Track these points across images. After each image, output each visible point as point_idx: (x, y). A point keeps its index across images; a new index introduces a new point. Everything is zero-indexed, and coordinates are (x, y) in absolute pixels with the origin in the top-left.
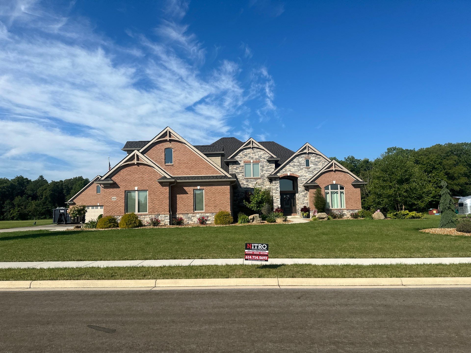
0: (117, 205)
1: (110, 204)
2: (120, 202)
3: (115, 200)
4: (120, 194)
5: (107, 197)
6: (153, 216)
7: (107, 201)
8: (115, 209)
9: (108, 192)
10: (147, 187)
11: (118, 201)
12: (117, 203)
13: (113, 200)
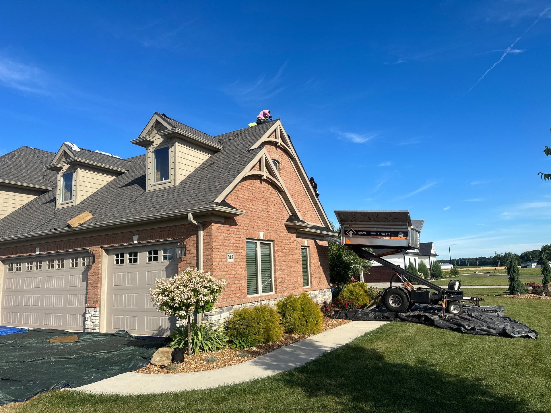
0: (236, 276)
1: (224, 271)
2: (239, 267)
3: (232, 260)
4: (241, 245)
5: (218, 253)
7: (220, 263)
8: (233, 286)
9: (220, 237)
10: (274, 235)
11: (236, 263)
12: (236, 269)
13: (230, 260)
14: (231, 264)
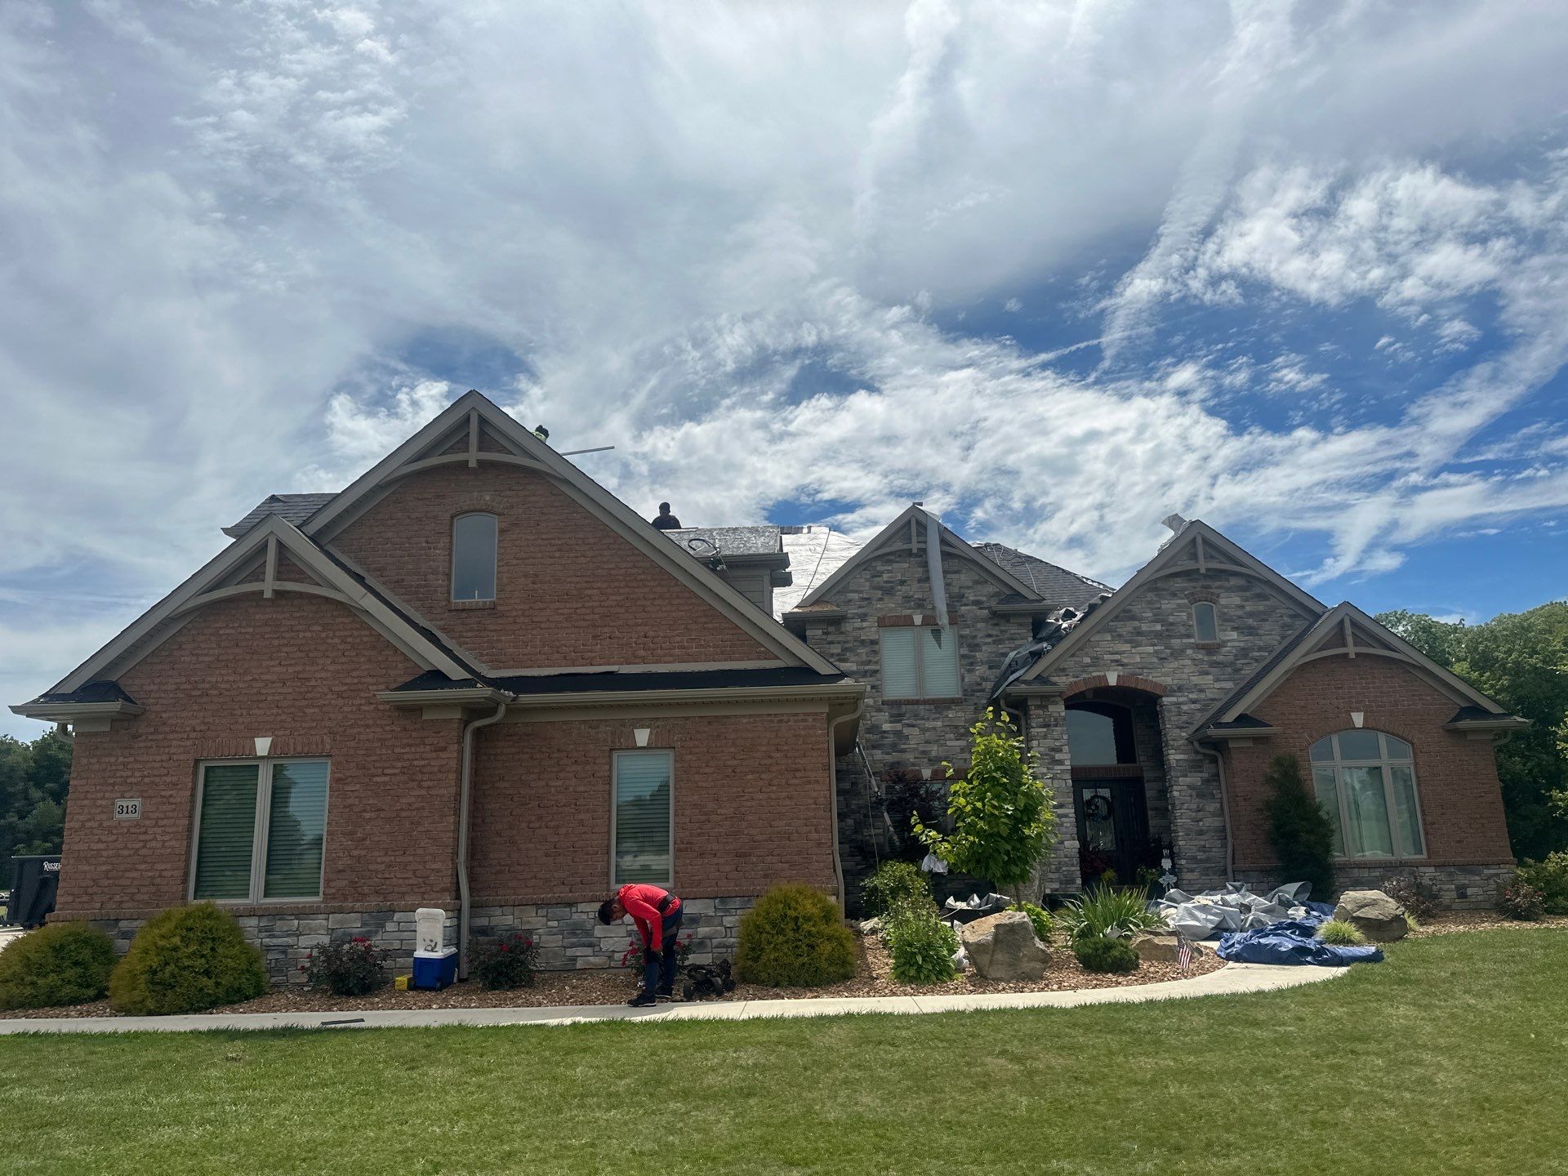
0: (143, 852)
2: (159, 830)
4: (168, 779)
5: (86, 802)
6: (354, 924)
7: (88, 824)
8: (128, 874)
10: (327, 739)
11: (148, 823)
12: (142, 837)
13: (124, 815)
14: (127, 824)
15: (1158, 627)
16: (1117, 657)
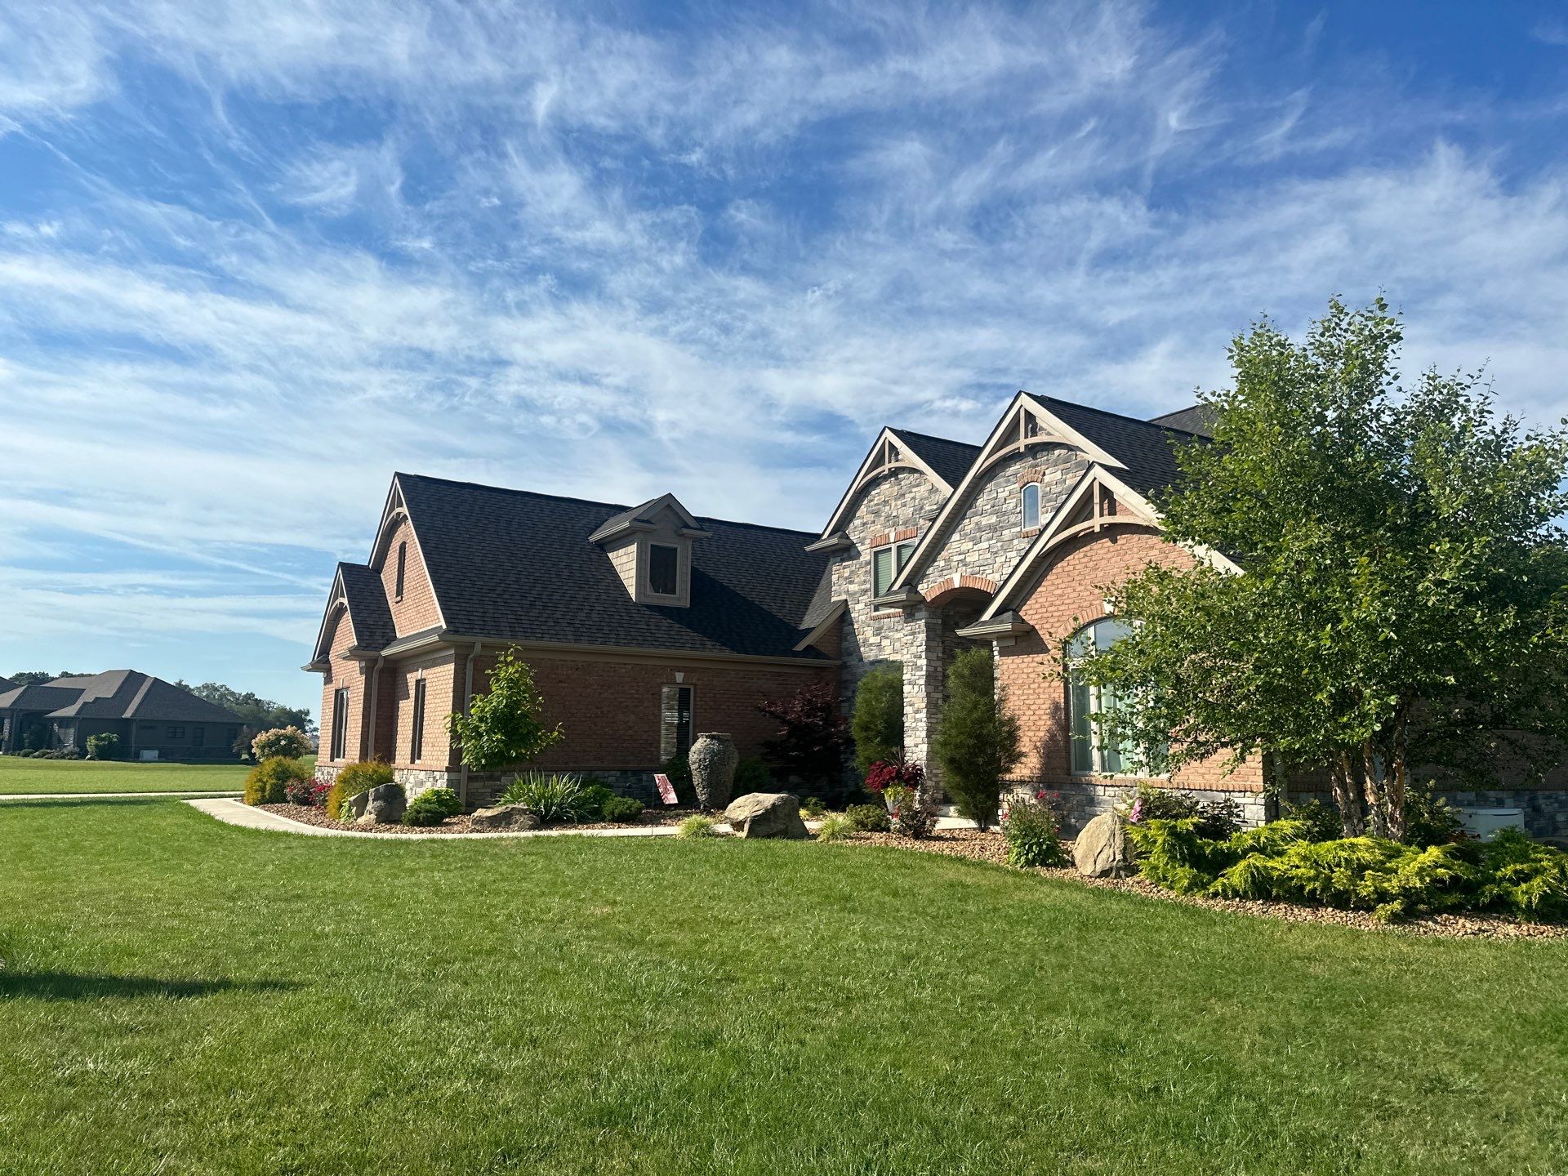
15: (993, 519)
16: (962, 557)
